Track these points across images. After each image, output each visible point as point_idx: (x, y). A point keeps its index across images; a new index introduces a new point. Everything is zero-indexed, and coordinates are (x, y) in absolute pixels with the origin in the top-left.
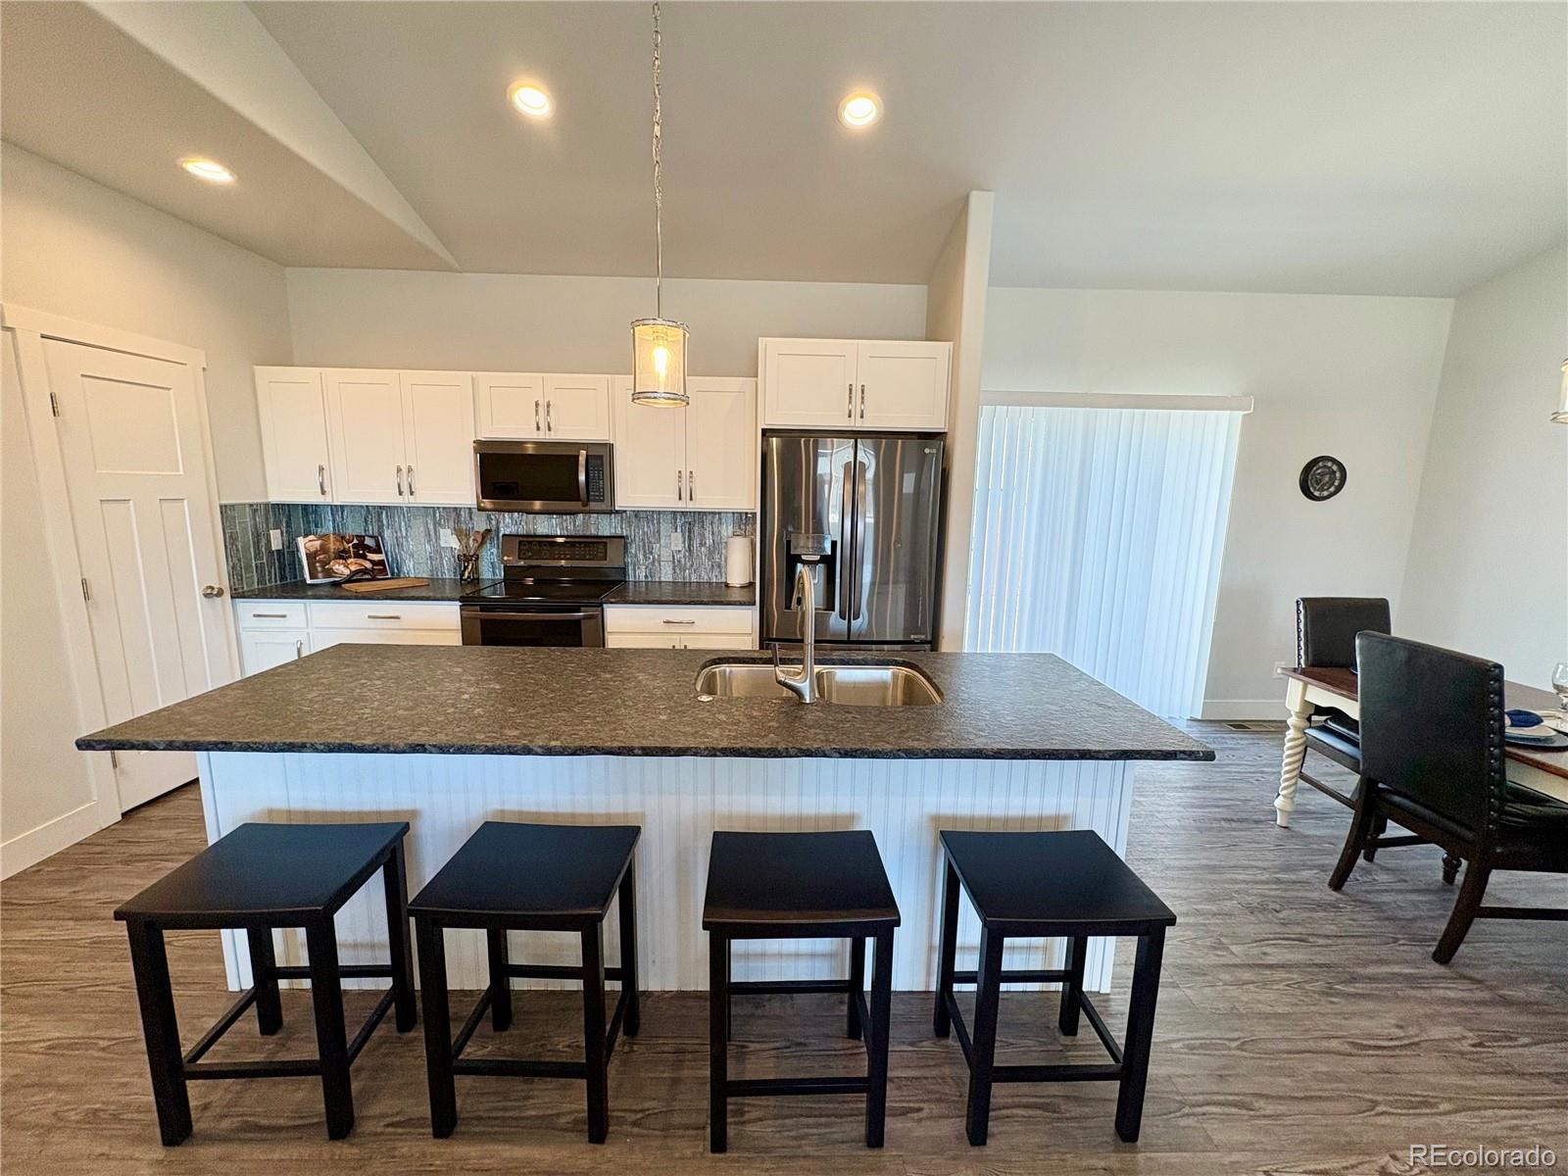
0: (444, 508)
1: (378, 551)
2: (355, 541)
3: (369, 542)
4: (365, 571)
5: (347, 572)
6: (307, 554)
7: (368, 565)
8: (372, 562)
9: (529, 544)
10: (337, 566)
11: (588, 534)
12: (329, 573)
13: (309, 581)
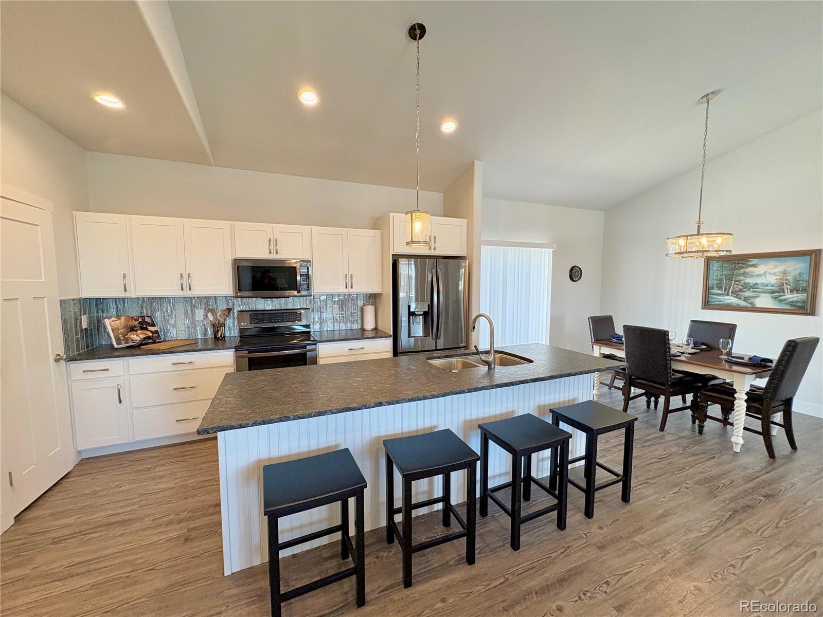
0: (198, 297)
1: (153, 325)
2: (140, 320)
3: (147, 320)
4: (149, 338)
5: (139, 339)
6: (112, 329)
7: (150, 334)
8: (151, 332)
9: (257, 316)
10: (132, 335)
11: (288, 308)
12: (127, 340)
13: (116, 346)
